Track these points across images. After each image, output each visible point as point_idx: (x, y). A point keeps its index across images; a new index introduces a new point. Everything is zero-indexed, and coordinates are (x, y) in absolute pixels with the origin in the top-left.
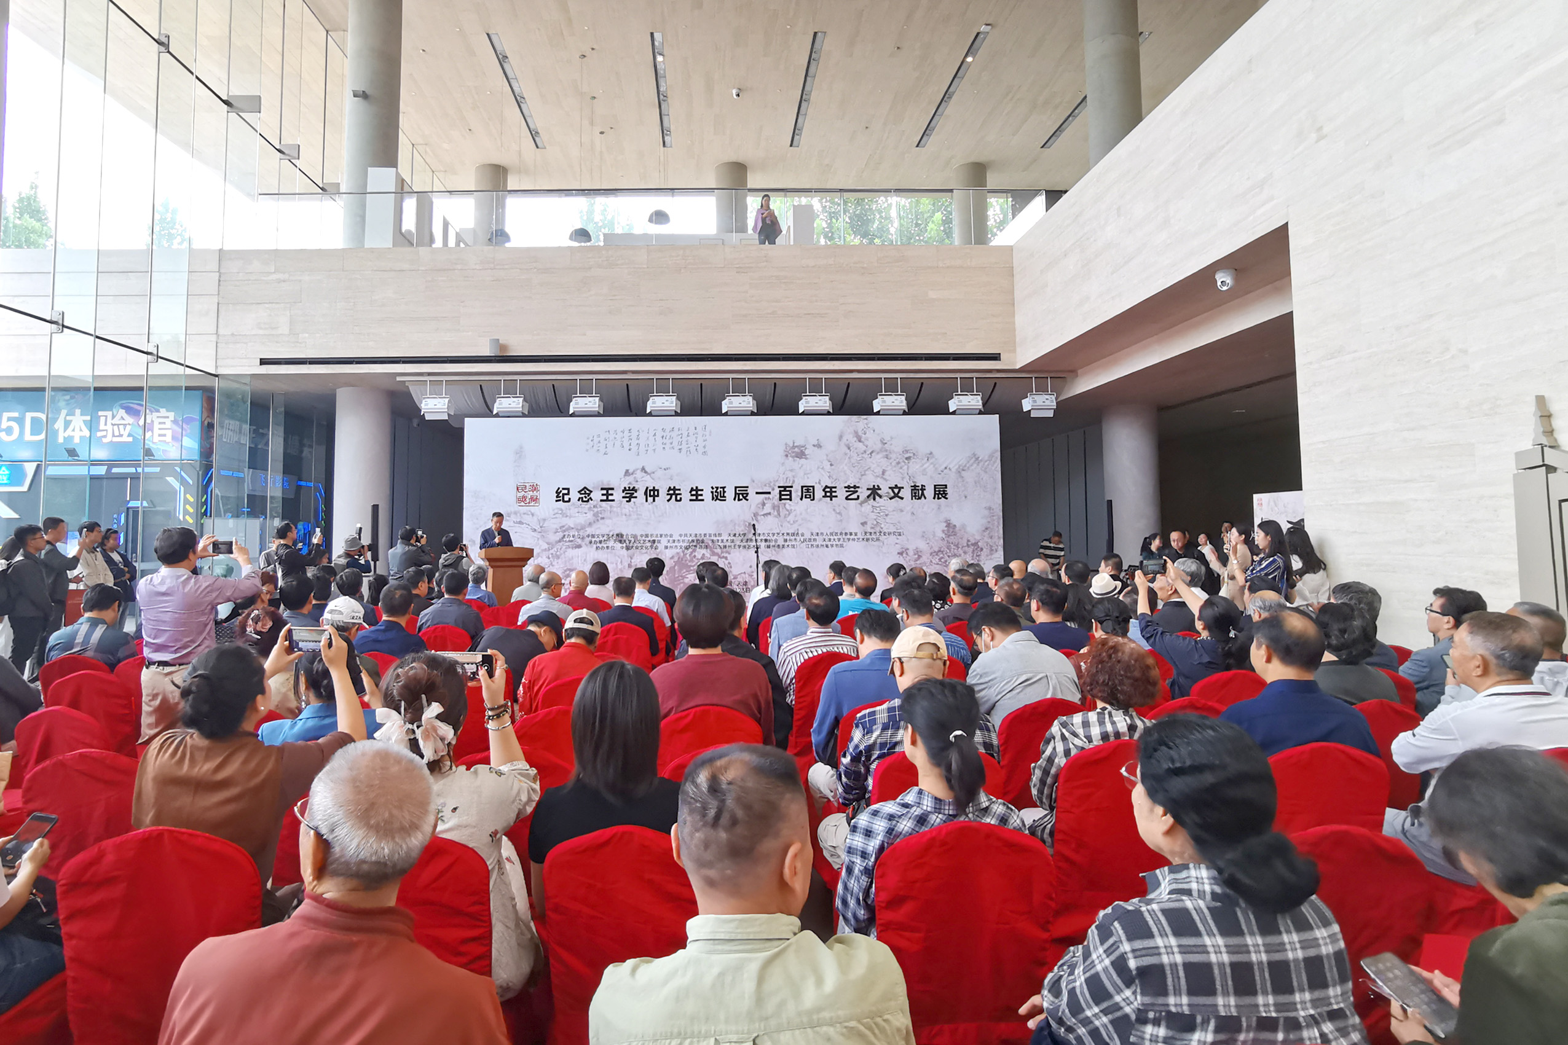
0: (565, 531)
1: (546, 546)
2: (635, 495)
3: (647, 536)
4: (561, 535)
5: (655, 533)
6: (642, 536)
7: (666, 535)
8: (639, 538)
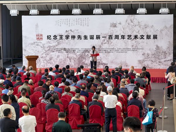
0: (49, 47)
1: (45, 51)
2: (69, 37)
3: (72, 49)
4: (49, 48)
5: (74, 48)
6: (71, 49)
7: (77, 49)
8: (70, 49)
